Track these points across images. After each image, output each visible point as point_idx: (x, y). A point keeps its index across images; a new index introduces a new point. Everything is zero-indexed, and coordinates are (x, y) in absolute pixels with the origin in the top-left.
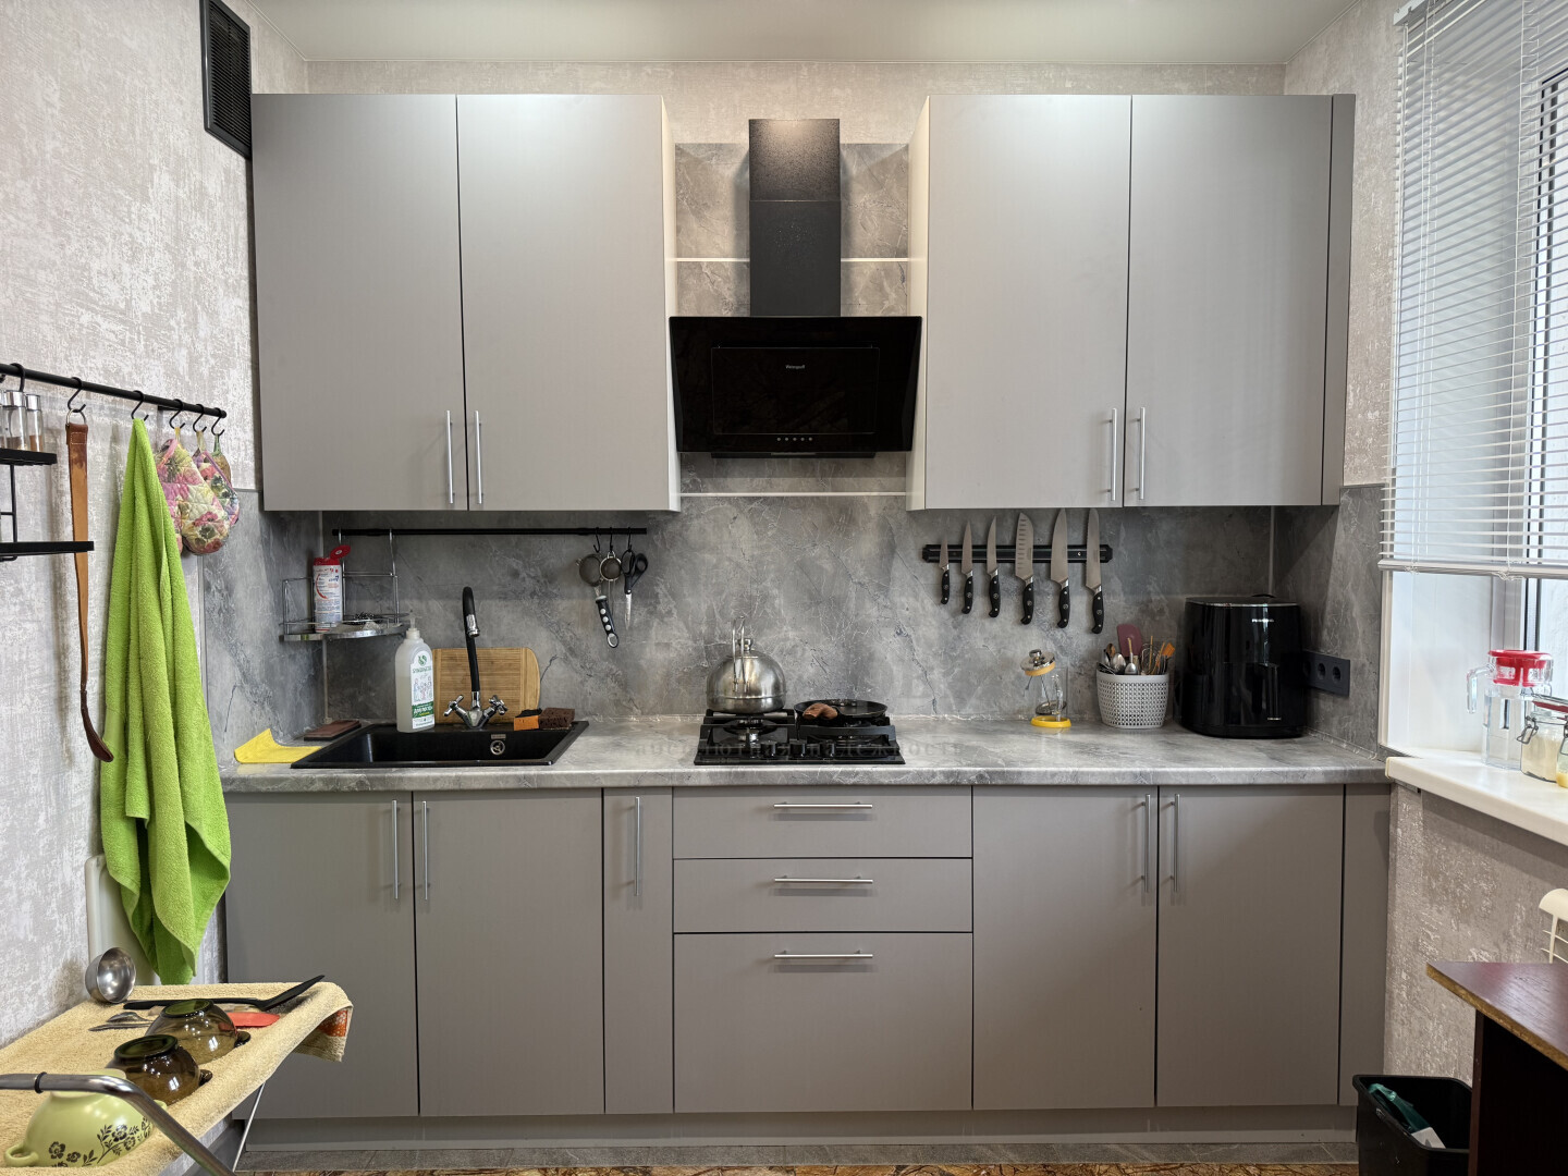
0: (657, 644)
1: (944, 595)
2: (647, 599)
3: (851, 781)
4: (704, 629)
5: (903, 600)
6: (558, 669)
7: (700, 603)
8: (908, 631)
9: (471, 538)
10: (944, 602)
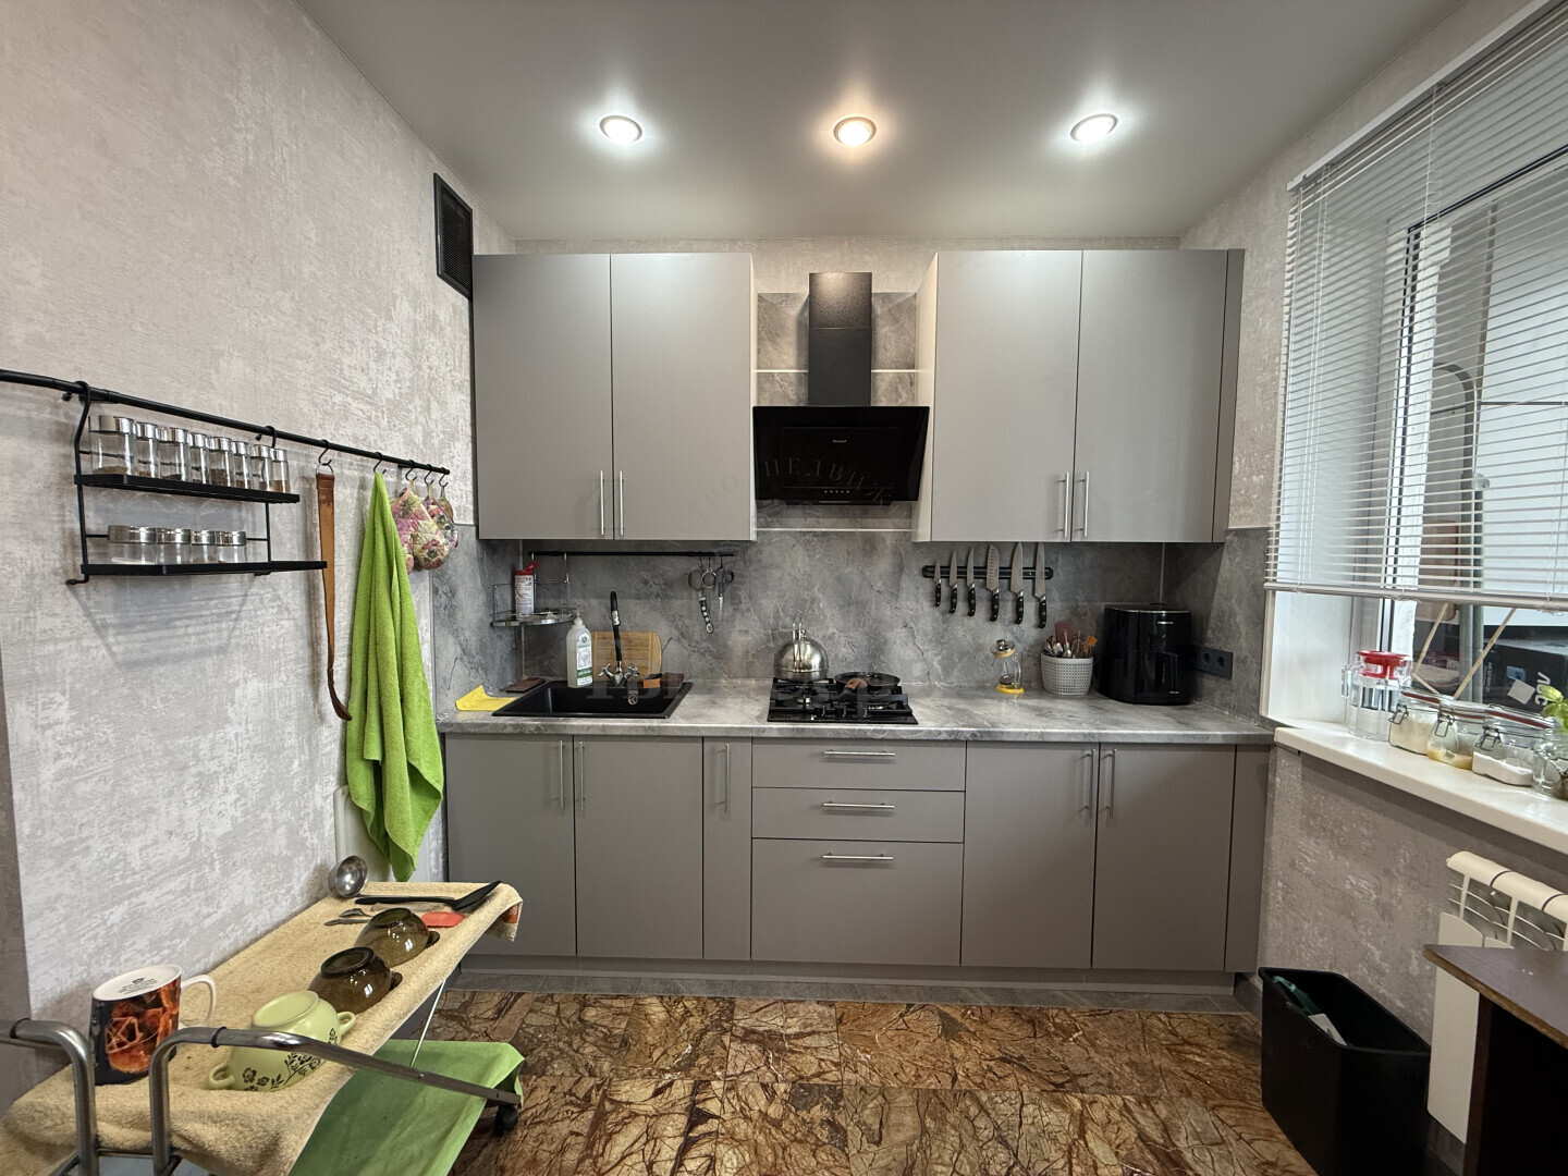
0: (740, 631)
1: (937, 601)
2: (734, 600)
3: (880, 736)
4: (772, 621)
5: (908, 603)
6: (673, 647)
7: (769, 604)
8: (911, 624)
9: (618, 557)
10: (937, 605)
